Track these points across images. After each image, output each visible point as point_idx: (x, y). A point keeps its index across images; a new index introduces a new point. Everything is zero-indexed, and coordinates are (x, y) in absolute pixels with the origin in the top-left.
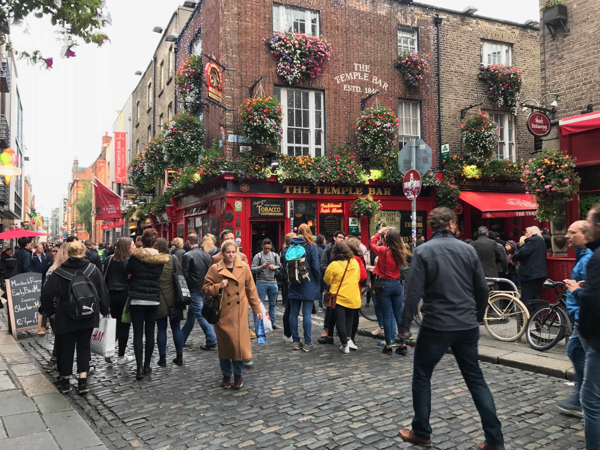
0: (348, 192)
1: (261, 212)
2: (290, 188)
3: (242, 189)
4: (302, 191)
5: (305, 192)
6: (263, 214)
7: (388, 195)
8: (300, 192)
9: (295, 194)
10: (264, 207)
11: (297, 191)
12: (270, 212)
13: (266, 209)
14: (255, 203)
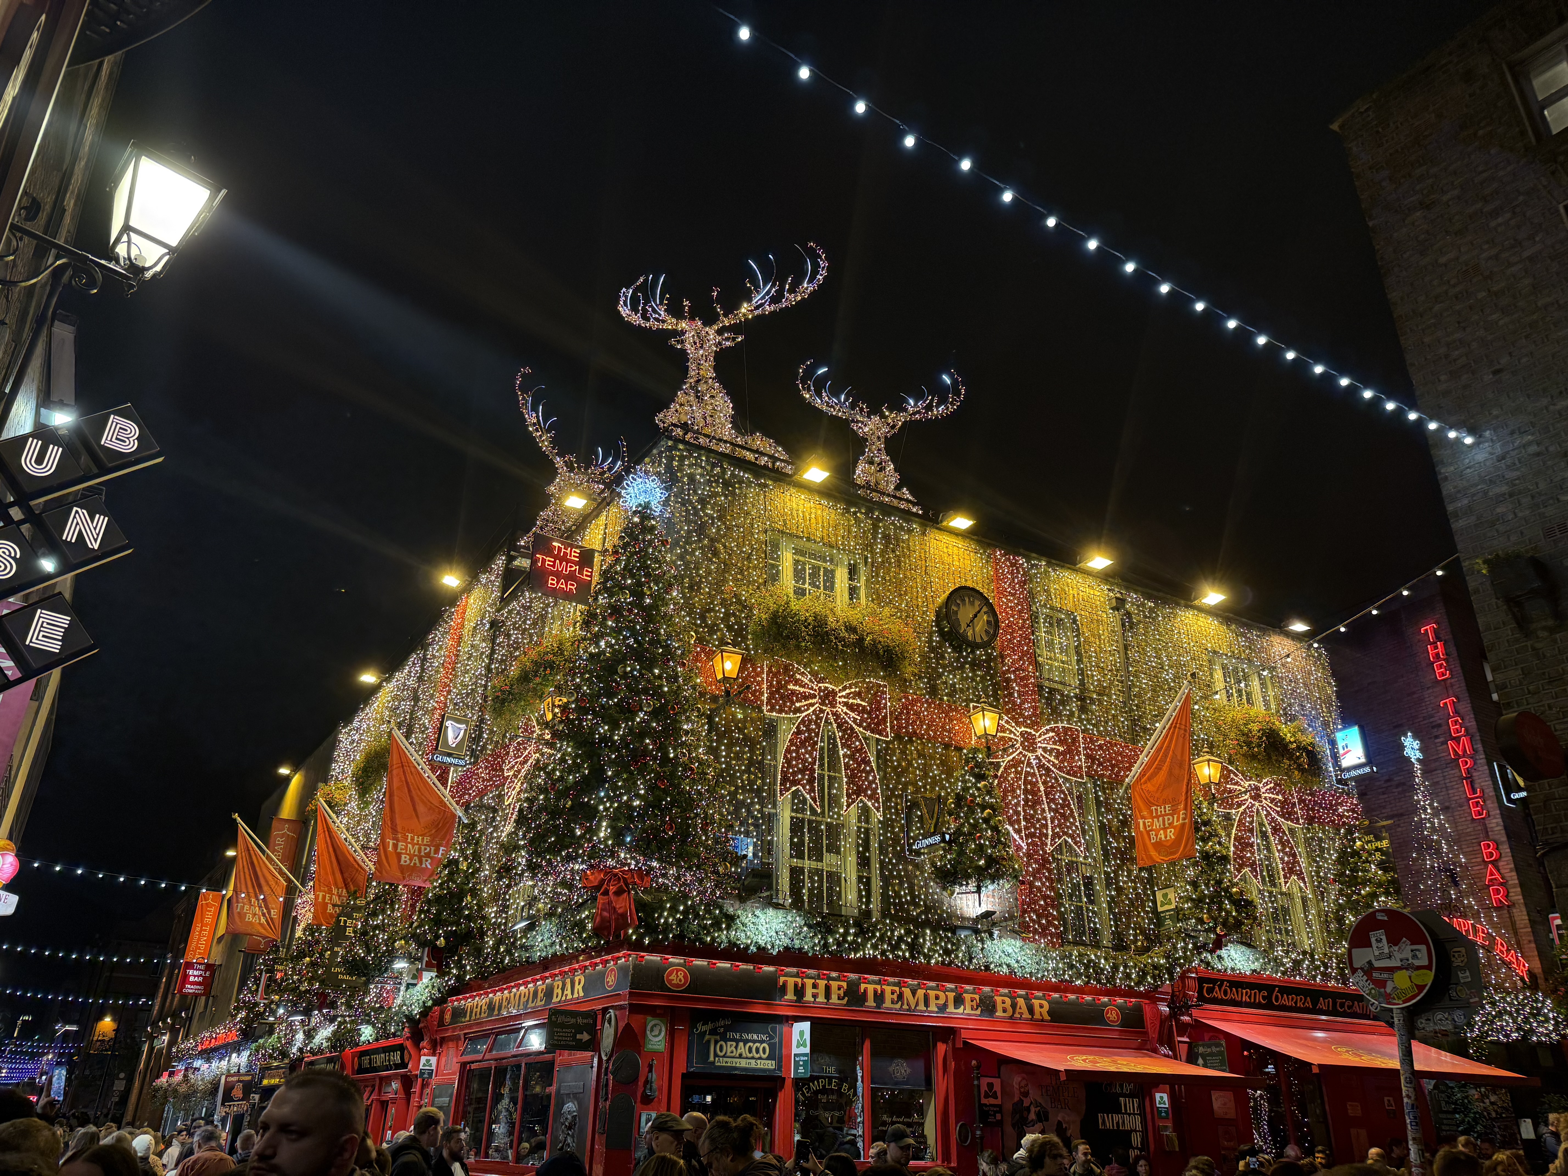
0: (945, 1005)
1: (716, 1055)
2: (796, 985)
3: (670, 981)
4: (828, 995)
5: (834, 999)
6: (721, 1062)
7: (1042, 1020)
8: (821, 999)
9: (809, 1002)
10: (726, 1040)
11: (815, 996)
12: (740, 1056)
13: (730, 1047)
14: (701, 1028)
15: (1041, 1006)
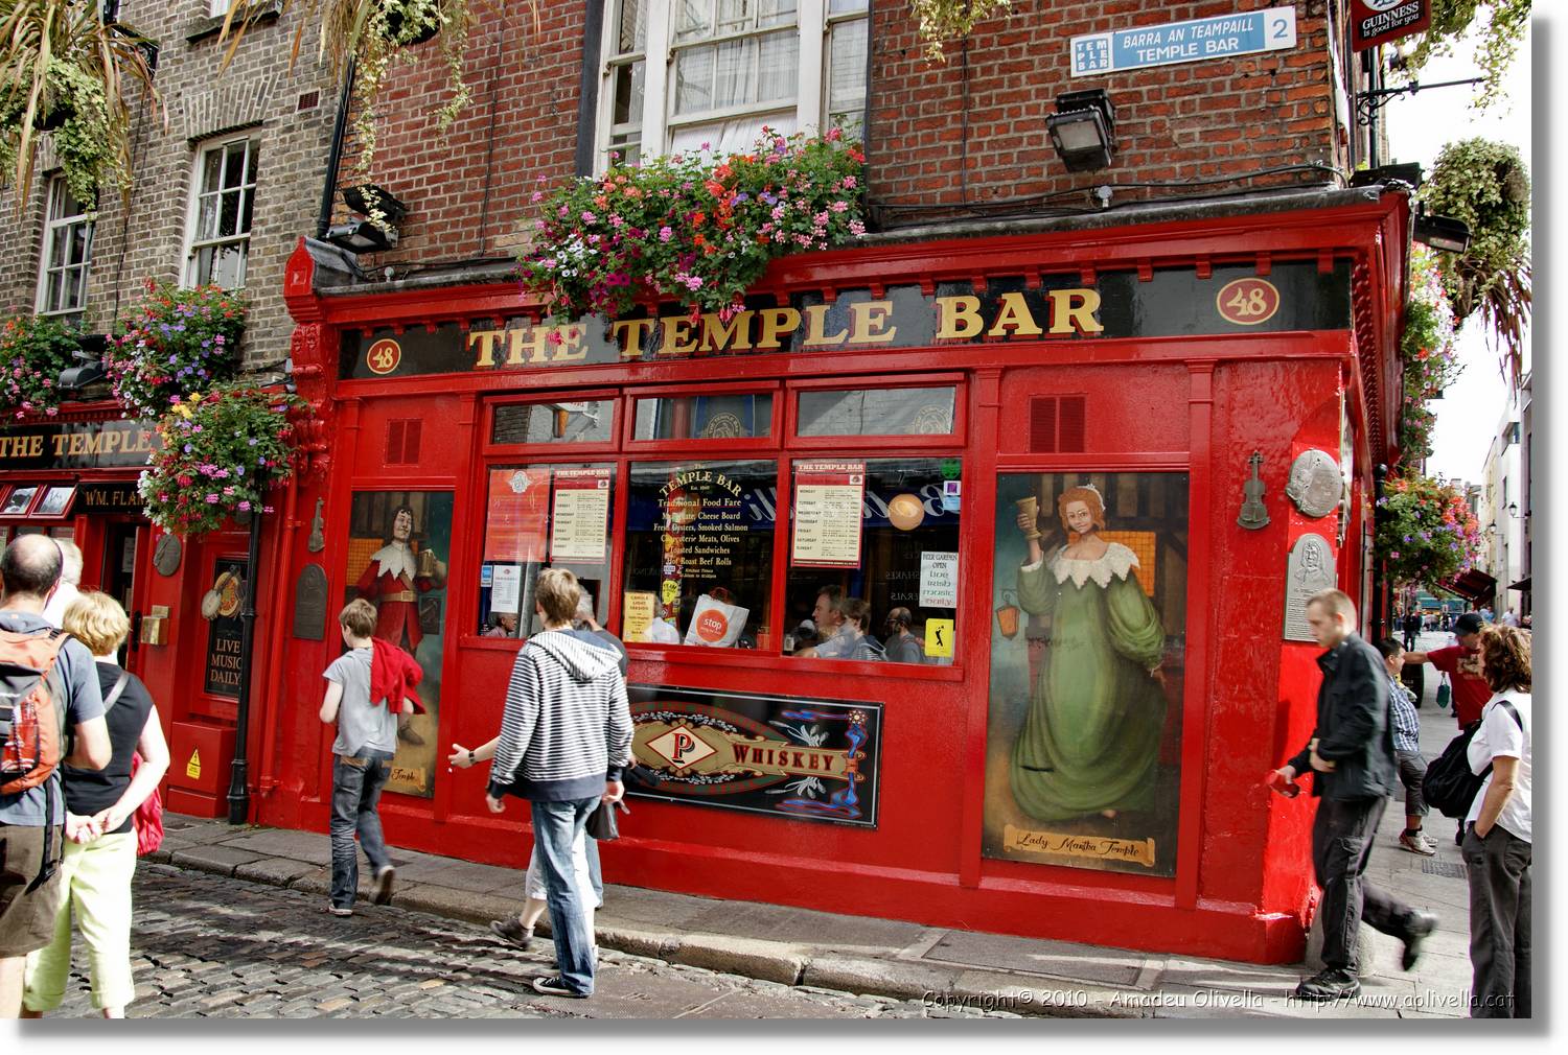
15: (1076, 303)
